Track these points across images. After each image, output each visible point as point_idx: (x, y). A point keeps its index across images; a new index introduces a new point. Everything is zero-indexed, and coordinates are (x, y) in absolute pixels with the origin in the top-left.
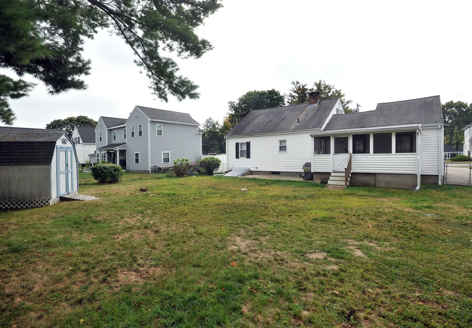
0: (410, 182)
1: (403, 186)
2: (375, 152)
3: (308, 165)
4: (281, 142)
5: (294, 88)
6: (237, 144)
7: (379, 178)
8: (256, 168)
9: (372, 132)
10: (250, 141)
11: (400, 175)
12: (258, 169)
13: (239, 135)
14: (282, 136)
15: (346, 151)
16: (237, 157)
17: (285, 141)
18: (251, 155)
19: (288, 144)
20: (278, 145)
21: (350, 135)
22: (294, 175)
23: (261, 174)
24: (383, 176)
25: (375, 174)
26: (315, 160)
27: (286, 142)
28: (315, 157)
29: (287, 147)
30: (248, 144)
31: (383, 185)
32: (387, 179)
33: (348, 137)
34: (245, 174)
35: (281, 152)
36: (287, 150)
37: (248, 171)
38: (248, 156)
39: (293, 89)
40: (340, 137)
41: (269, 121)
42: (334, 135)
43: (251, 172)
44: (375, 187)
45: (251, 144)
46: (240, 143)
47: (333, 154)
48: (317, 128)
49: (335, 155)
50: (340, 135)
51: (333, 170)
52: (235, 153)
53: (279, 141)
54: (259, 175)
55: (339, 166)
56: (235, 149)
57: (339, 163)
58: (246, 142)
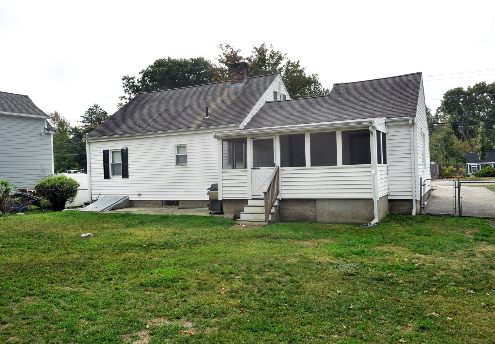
0: (363, 211)
1: (355, 218)
2: (313, 164)
3: (214, 188)
4: (178, 148)
5: (222, 55)
6: (106, 154)
7: (320, 207)
8: (139, 195)
9: (307, 131)
10: (128, 147)
11: (351, 201)
12: (142, 196)
13: (108, 137)
14: (180, 137)
15: (271, 163)
16: (106, 176)
17: (184, 147)
18: (129, 172)
19: (190, 153)
20: (173, 154)
21: (275, 136)
22: (201, 205)
23: (147, 205)
24: (326, 203)
25: (314, 201)
26: (224, 178)
27: (187, 148)
28: (224, 174)
29: (188, 157)
30: (125, 153)
31: (326, 218)
32: (334, 208)
33: (272, 140)
34: (118, 207)
35: (179, 166)
36: (188, 163)
37: (125, 201)
38: (125, 175)
39: (220, 58)
40: (261, 138)
41: (163, 112)
42: (251, 136)
43: (130, 203)
44: (316, 221)
45: (129, 153)
46: (110, 150)
47: (252, 169)
48: (233, 124)
49: (254, 170)
50: (261, 137)
51: (252, 196)
52: (103, 170)
53: (174, 146)
54: (144, 207)
55: (260, 189)
56: (103, 162)
57: (260, 183)
58: (121, 148)
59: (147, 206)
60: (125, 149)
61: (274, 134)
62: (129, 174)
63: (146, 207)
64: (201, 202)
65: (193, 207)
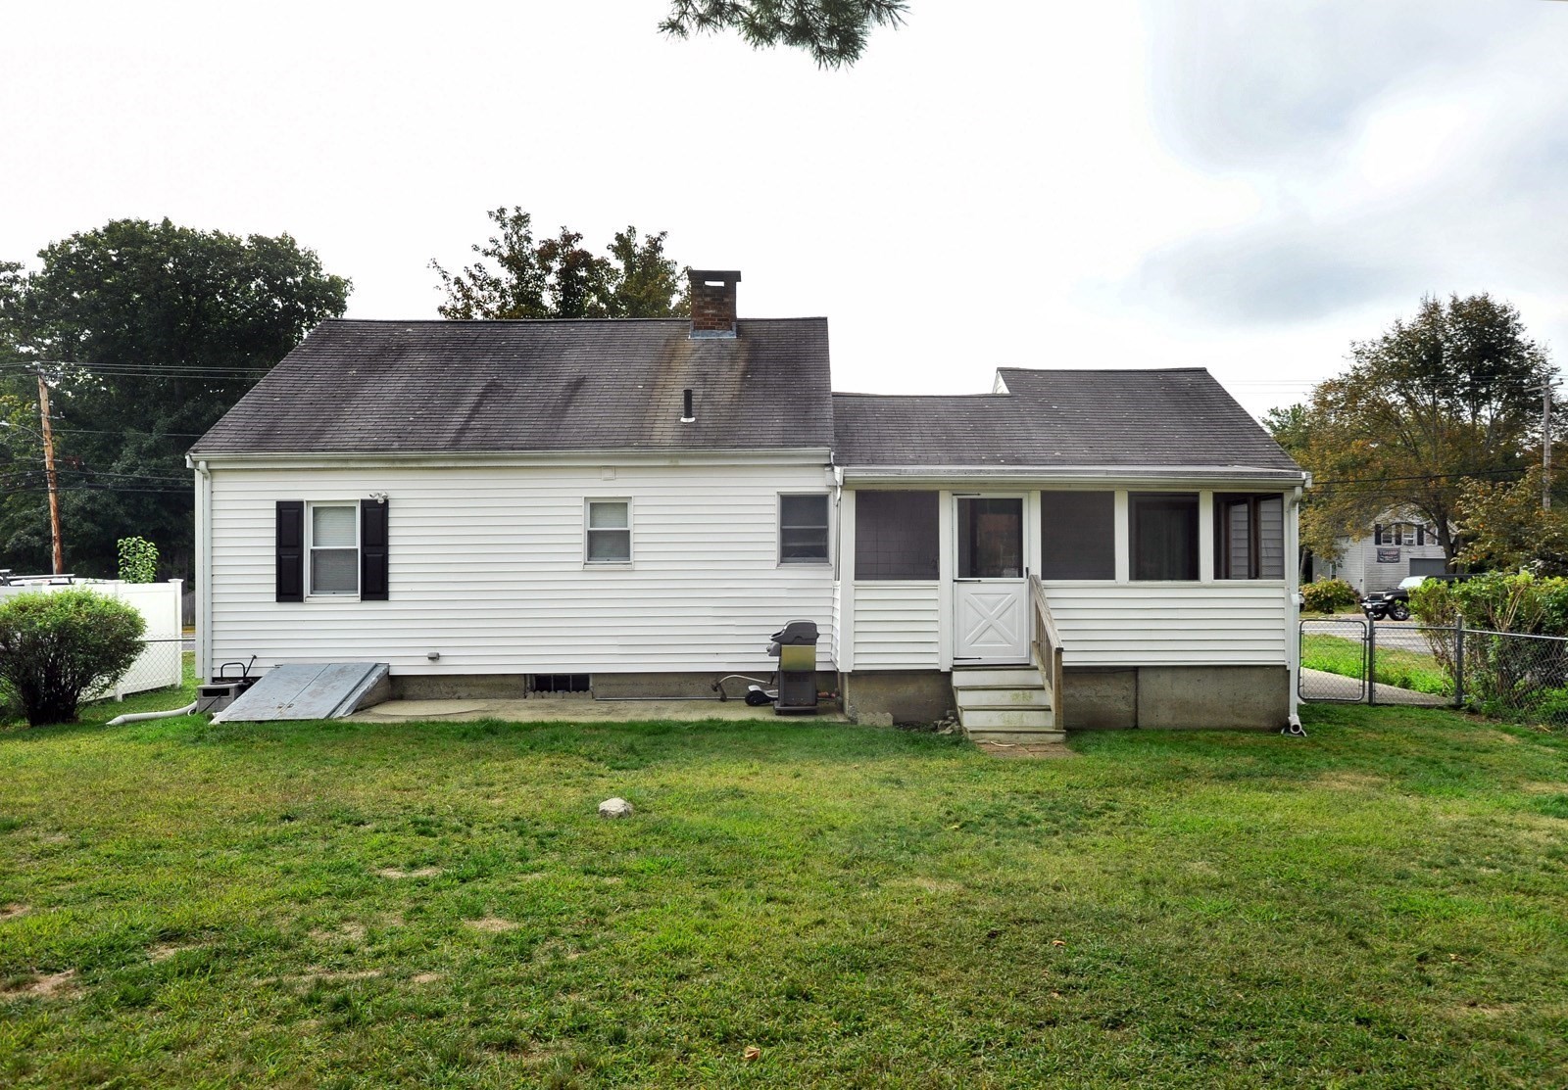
0: (1262, 698)
1: (1239, 715)
2: (1138, 573)
4: (595, 507)
6: (289, 517)
7: (1150, 687)
8: (434, 658)
9: (1123, 485)
10: (391, 495)
11: (1230, 672)
12: (443, 661)
13: (309, 454)
14: (608, 474)
16: (289, 589)
17: (621, 506)
18: (392, 579)
19: (639, 524)
20: (576, 527)
21: (1029, 491)
22: (674, 689)
23: (463, 691)
24: (1166, 678)
25: (1135, 671)
27: (631, 509)
28: (861, 595)
29: (633, 539)
30: (375, 517)
31: (1164, 717)
32: (1183, 689)
33: (1020, 501)
34: (367, 700)
35: (598, 565)
36: (634, 558)
37: (381, 679)
38: (375, 586)
40: (984, 496)
41: (489, 390)
42: (955, 488)
43: (396, 687)
44: (1136, 726)
45: (392, 514)
46: (307, 502)
47: (954, 581)
48: (805, 446)
49: (962, 585)
50: (984, 491)
51: (955, 659)
52: (274, 571)
53: (581, 503)
54: (451, 698)
55: (981, 639)
56: (274, 543)
57: (979, 622)
58: (359, 498)
59: (463, 694)
60: (381, 501)
61: (1027, 486)
62: (392, 588)
63: (459, 698)
64: (676, 679)
65: (644, 695)
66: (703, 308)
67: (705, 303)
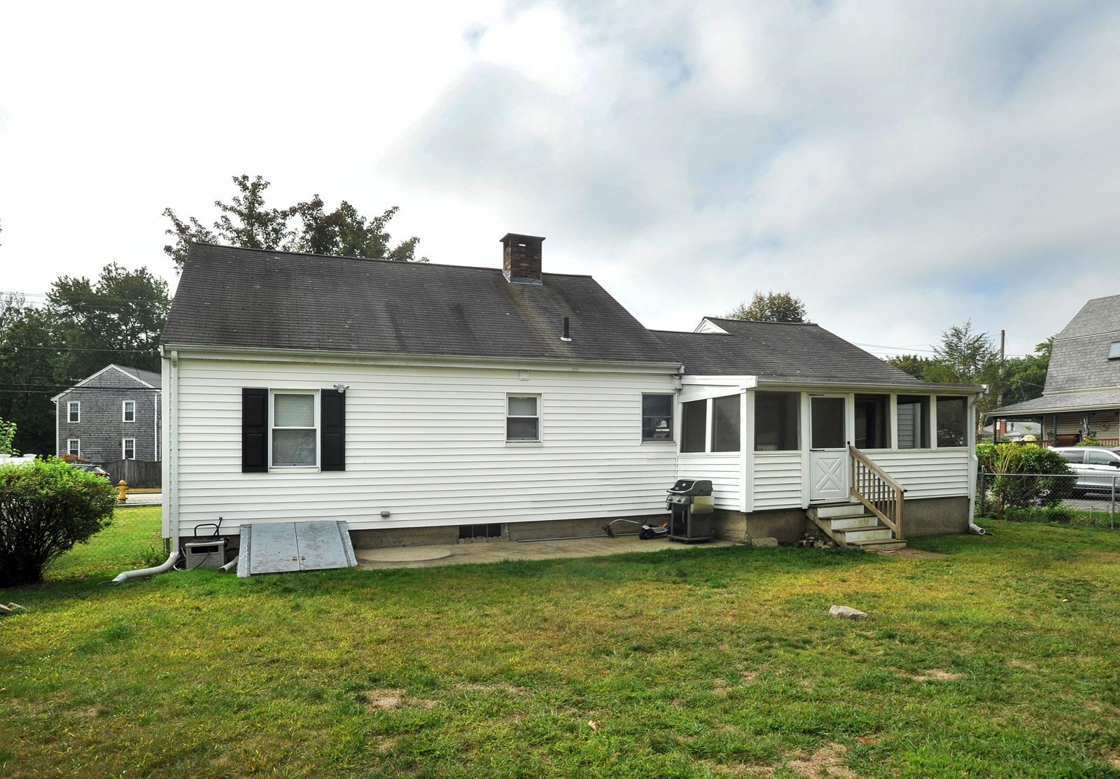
4: (513, 400)
6: (254, 402)
8: (386, 516)
9: (894, 391)
10: (348, 387)
12: (392, 518)
13: (279, 351)
14: (524, 376)
15: (839, 442)
16: (254, 460)
18: (348, 453)
20: (501, 413)
21: (848, 393)
22: (569, 531)
23: (407, 540)
24: (913, 506)
27: (539, 403)
29: (541, 424)
30: (334, 403)
31: (913, 530)
32: (921, 512)
33: (843, 400)
35: (514, 443)
36: (541, 438)
38: (334, 459)
40: (826, 396)
42: (810, 390)
45: (348, 401)
46: (271, 389)
47: (811, 450)
49: (815, 453)
50: (827, 393)
51: (811, 500)
52: (240, 445)
53: (505, 397)
54: (397, 546)
55: (824, 488)
56: (241, 422)
57: (824, 476)
58: (320, 388)
59: (406, 543)
60: (341, 391)
61: (847, 390)
62: (348, 461)
63: (404, 546)
65: (548, 536)
66: (519, 261)
67: (521, 258)
